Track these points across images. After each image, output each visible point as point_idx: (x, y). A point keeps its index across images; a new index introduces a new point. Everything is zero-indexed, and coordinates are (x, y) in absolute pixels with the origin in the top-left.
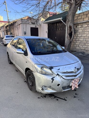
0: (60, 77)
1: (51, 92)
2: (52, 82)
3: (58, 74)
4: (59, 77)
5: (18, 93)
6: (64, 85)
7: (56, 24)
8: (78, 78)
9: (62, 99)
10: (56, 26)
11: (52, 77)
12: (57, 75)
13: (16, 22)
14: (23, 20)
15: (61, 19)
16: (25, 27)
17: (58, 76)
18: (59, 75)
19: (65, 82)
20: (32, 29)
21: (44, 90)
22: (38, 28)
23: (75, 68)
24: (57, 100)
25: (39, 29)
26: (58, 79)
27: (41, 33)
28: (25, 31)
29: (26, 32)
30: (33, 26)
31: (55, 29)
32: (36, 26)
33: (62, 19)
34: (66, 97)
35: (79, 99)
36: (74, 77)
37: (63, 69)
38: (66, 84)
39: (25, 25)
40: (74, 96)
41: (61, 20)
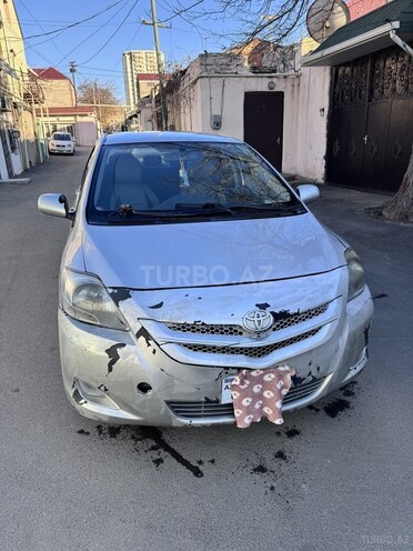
0: (151, 349)
1: (111, 417)
2: (110, 370)
3: (143, 332)
4: (149, 345)
5: (17, 391)
6: (176, 390)
7: (373, 66)
8: (281, 369)
9: (186, 463)
10: (373, 73)
11: (109, 343)
12: (138, 336)
13: (183, 73)
14: (210, 60)
15: (389, 29)
16: (216, 91)
17: (142, 338)
18: (148, 337)
19: (184, 378)
20: (251, 99)
21: (83, 401)
22: (281, 94)
23: (263, 307)
24: (158, 462)
25: (287, 99)
26: (140, 359)
27: (300, 119)
28: (216, 112)
29: (221, 118)
30: (260, 85)
31: (365, 93)
32: (271, 85)
33: (398, 32)
34: (213, 461)
35: (272, 488)
36: (242, 356)
37: (178, 309)
38: (194, 390)
39: (216, 83)
40: (257, 464)
41: (392, 35)
